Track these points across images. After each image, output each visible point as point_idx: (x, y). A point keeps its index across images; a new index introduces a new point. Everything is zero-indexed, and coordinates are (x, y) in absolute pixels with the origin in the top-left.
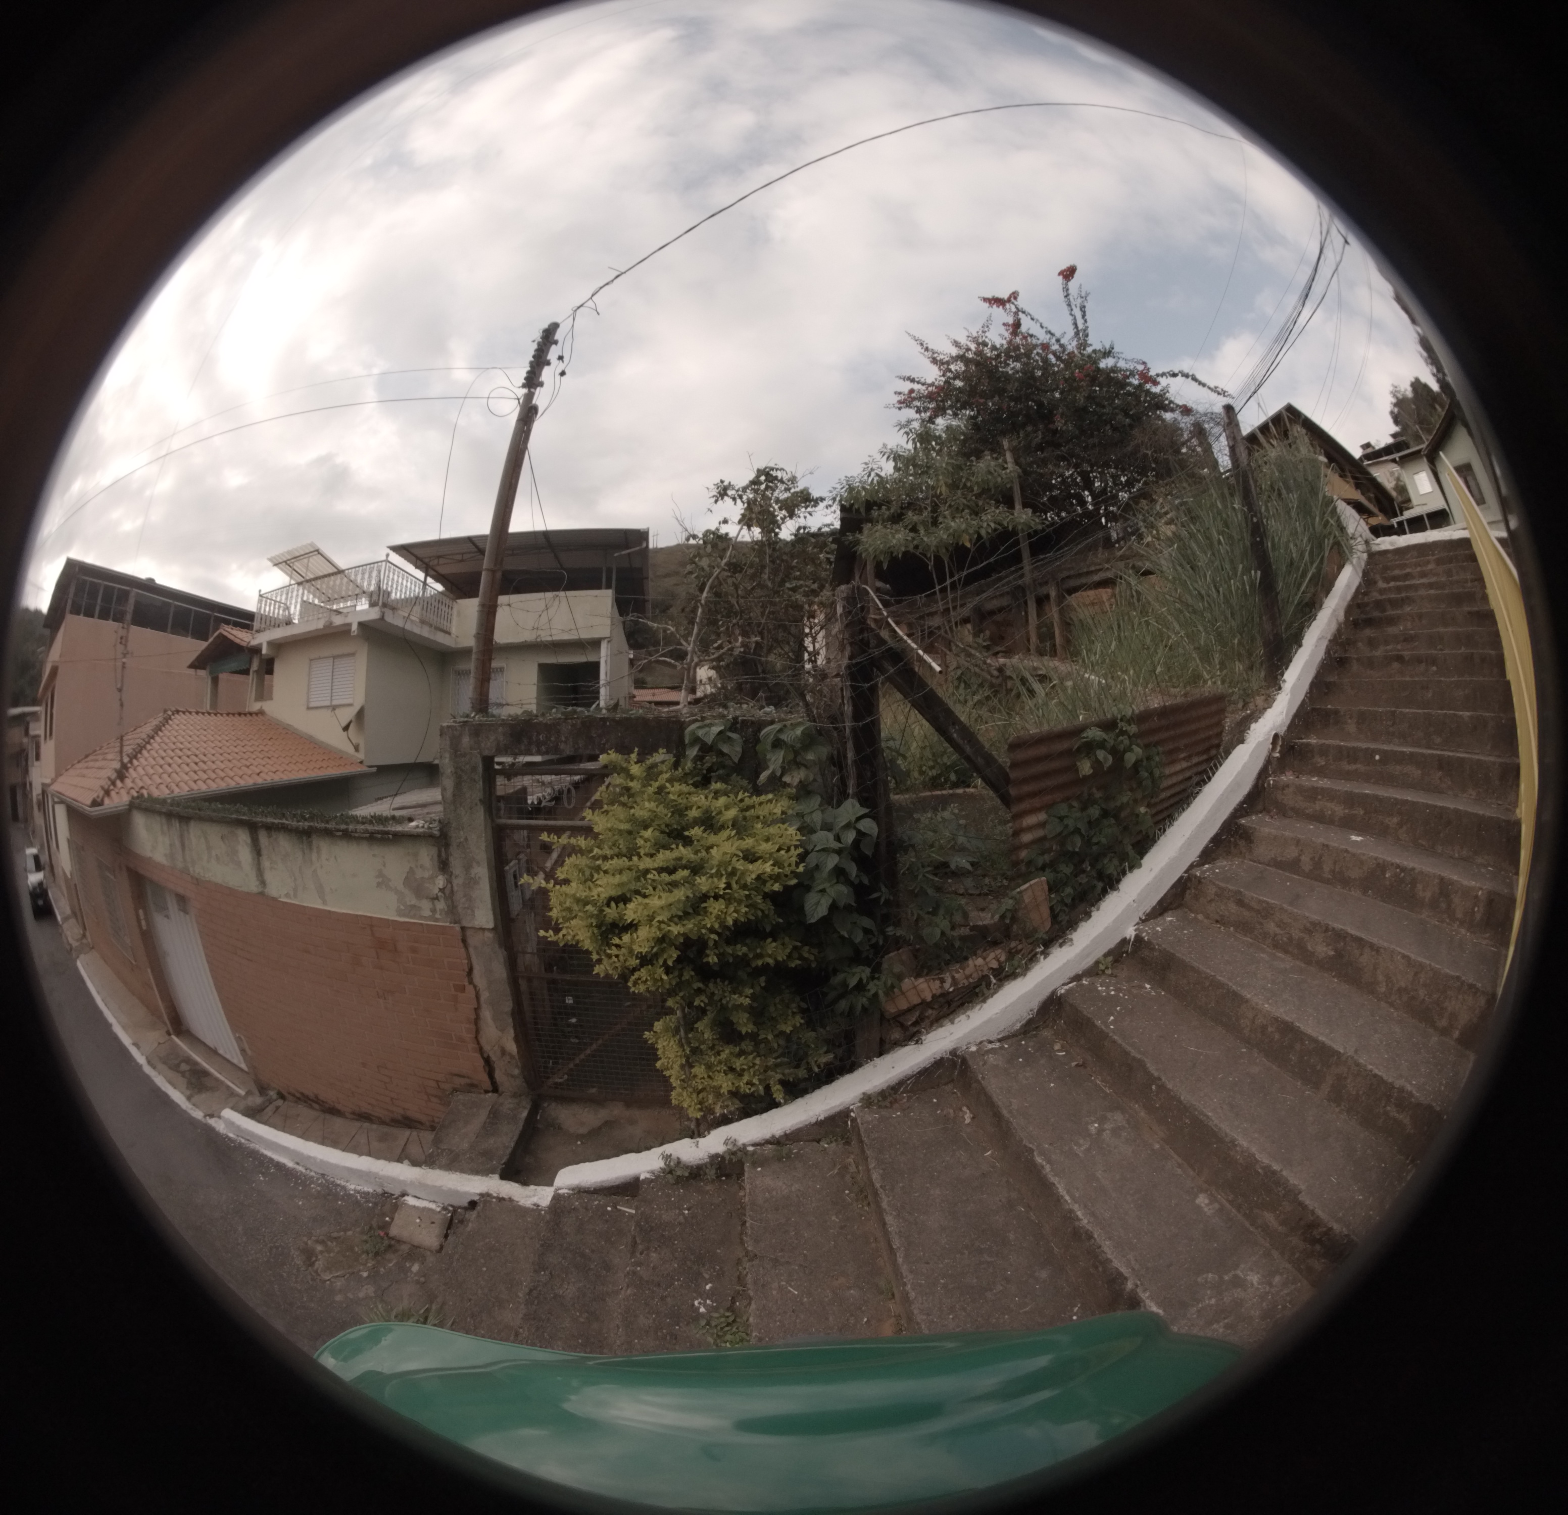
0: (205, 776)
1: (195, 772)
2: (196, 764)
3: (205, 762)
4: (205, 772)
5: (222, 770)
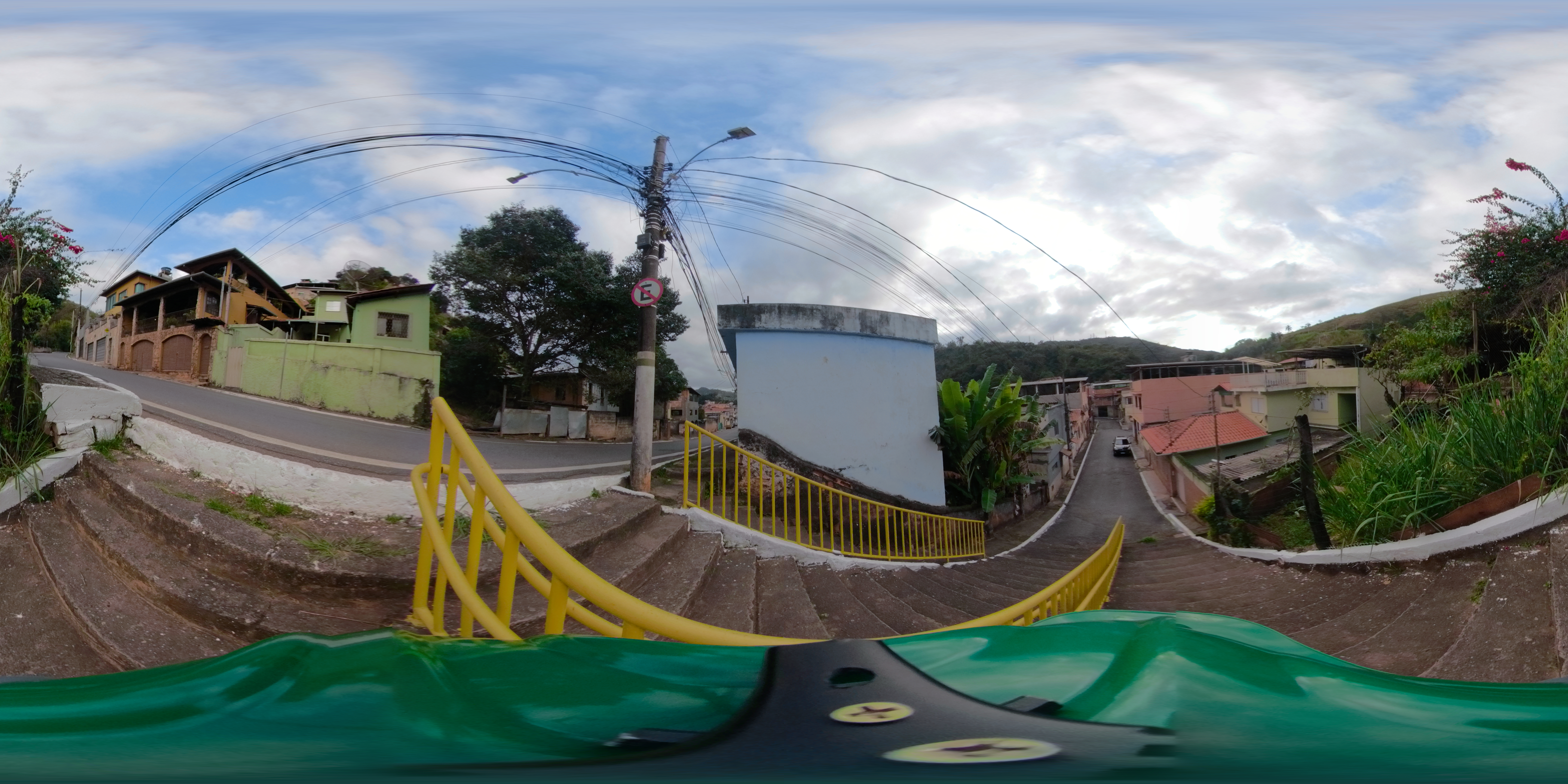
0: (1203, 443)
1: (1199, 441)
2: (1201, 438)
3: (1204, 437)
4: (1203, 441)
5: (1210, 440)
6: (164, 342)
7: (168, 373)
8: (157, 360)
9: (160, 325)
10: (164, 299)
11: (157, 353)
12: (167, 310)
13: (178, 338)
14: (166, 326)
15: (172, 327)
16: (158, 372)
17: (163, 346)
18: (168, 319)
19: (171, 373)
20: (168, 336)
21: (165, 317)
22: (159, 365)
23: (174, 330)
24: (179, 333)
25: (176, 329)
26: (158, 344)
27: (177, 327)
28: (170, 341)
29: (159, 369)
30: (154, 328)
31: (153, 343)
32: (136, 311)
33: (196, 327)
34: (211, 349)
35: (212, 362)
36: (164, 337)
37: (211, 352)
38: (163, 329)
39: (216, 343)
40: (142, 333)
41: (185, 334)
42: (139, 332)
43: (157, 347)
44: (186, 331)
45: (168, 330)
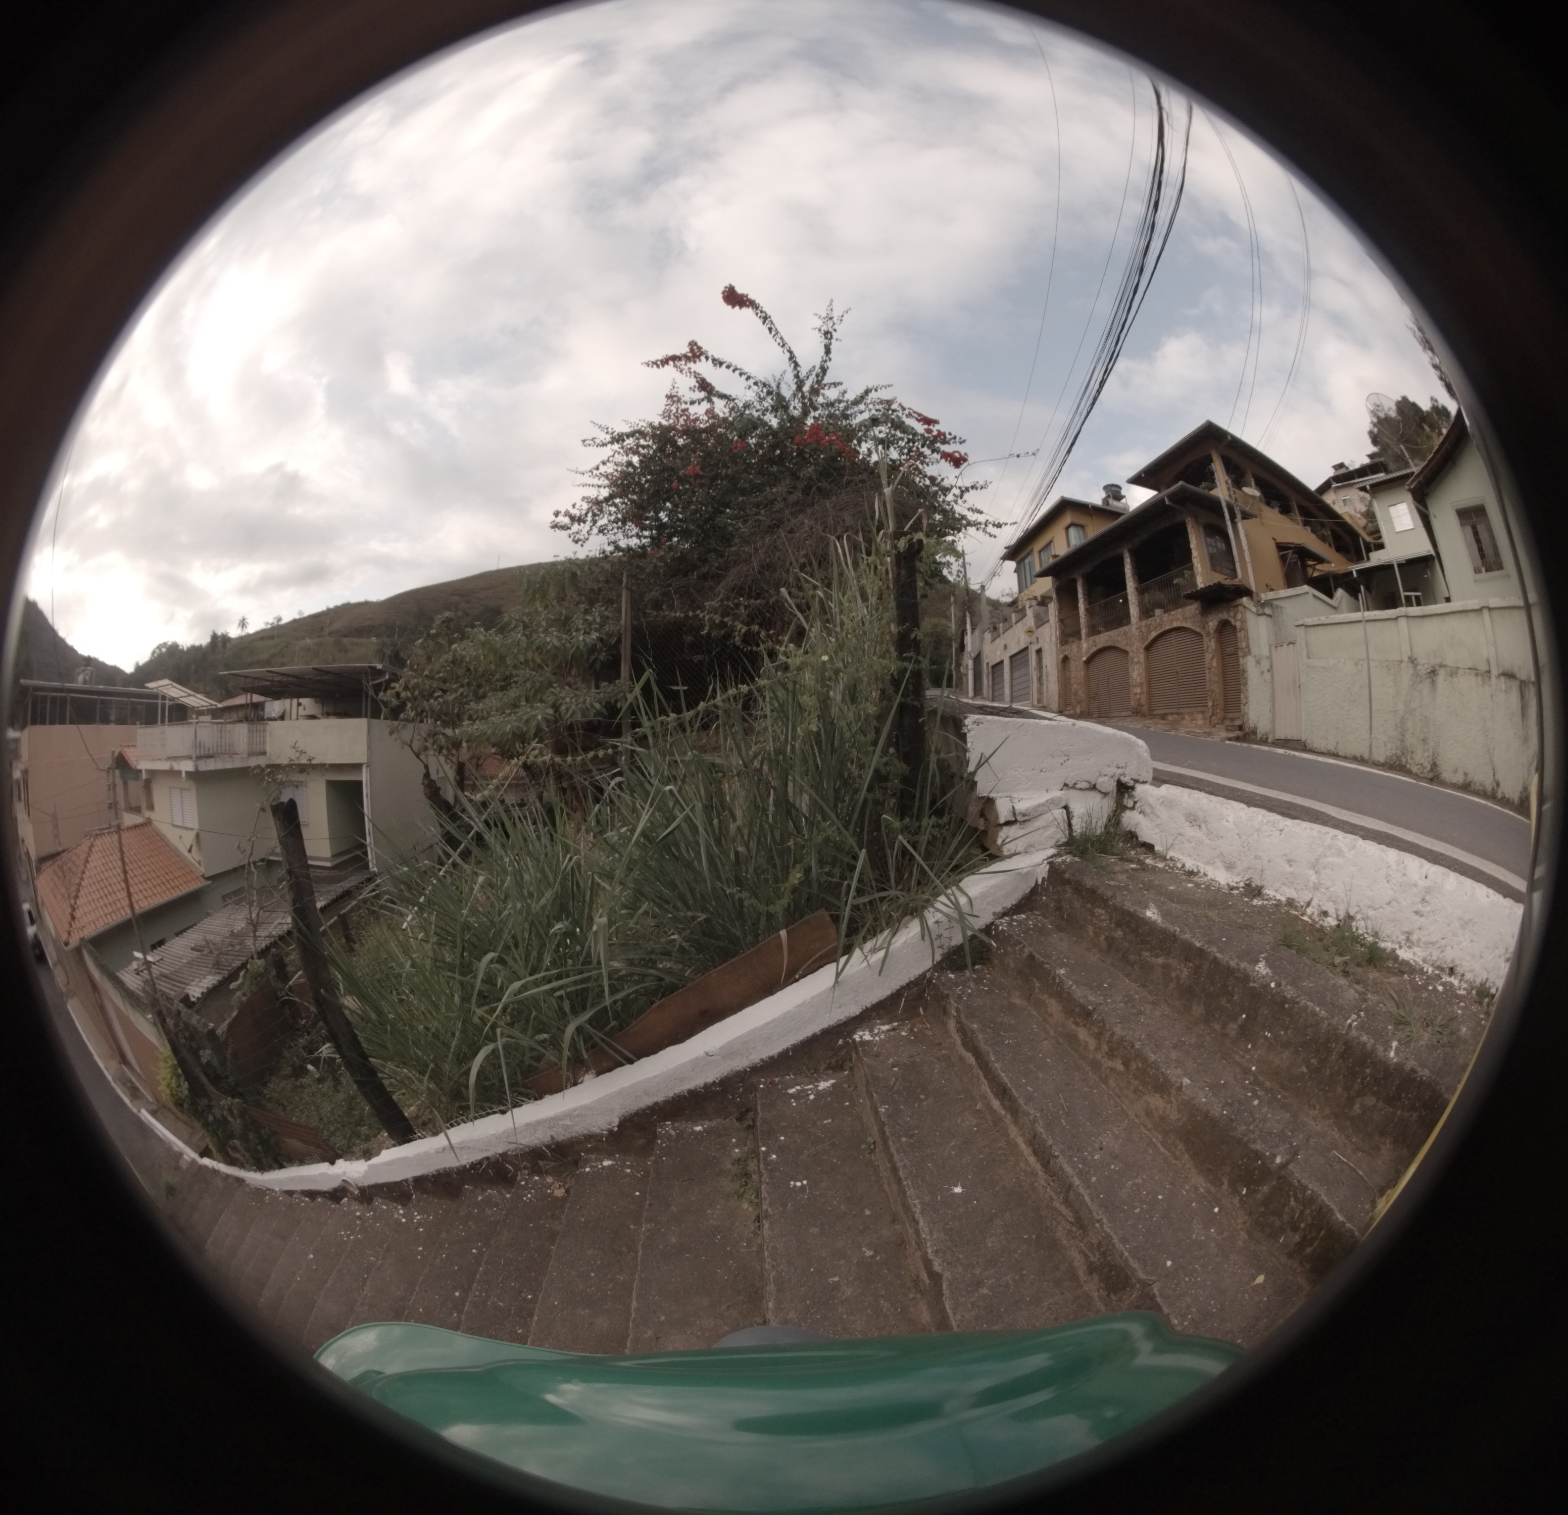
0: (111, 910)
1: (106, 905)
2: (106, 896)
3: (110, 894)
4: (110, 904)
5: (119, 900)
6: (1148, 648)
7: (1163, 717)
8: (1138, 690)
9: (1134, 610)
10: (1132, 552)
11: (1137, 673)
12: (1141, 577)
13: (1173, 635)
14: (1146, 612)
15: (1158, 612)
16: (1144, 716)
17: (1147, 657)
18: (1146, 595)
19: (1170, 718)
20: (1154, 634)
21: (1141, 592)
22: (1144, 700)
23: (1165, 620)
24: (1175, 625)
25: (1166, 617)
26: (1137, 654)
27: (1168, 610)
28: (1160, 644)
29: (1145, 709)
30: (1123, 619)
31: (1126, 653)
32: (1083, 586)
33: (1202, 607)
34: (1240, 654)
35: (1246, 684)
36: (1147, 638)
37: (1241, 659)
38: (1141, 619)
39: (1247, 638)
40: (1100, 633)
41: (1184, 625)
42: (1094, 631)
43: (1136, 660)
44: (1185, 619)
45: (1150, 620)
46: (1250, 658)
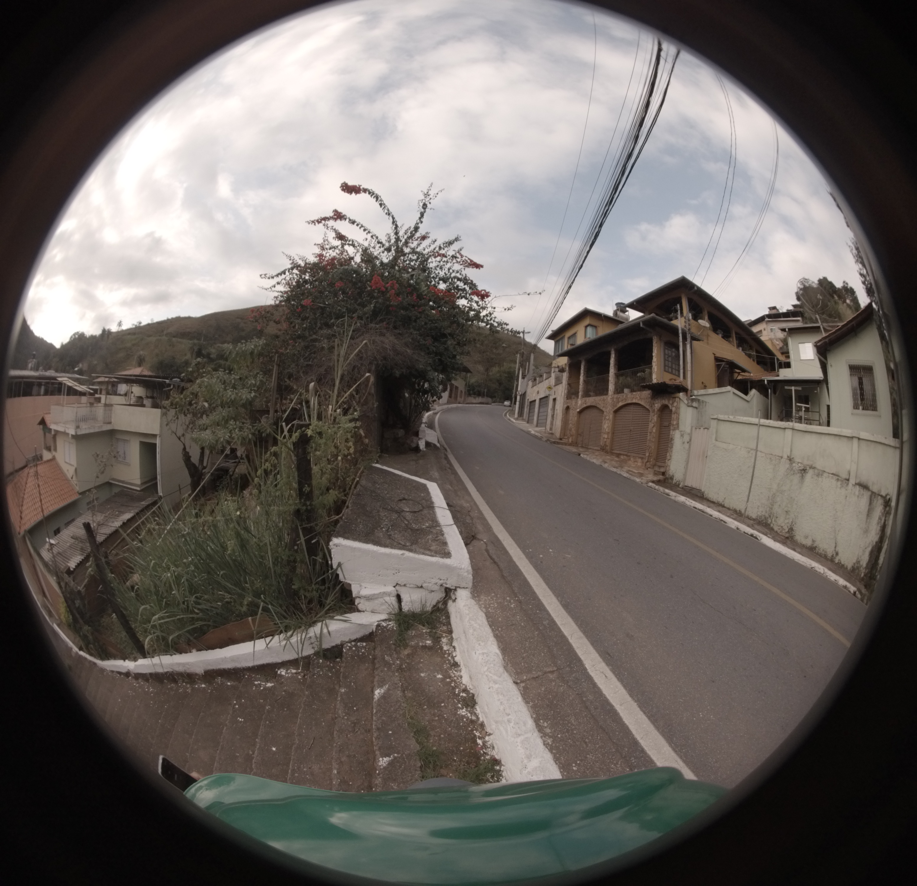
6: (616, 412)
7: (618, 455)
8: (606, 436)
9: (611, 387)
10: (617, 351)
11: (607, 426)
12: (620, 367)
13: (632, 408)
14: (619, 390)
15: (626, 391)
16: (607, 452)
17: (615, 417)
18: (621, 378)
19: (622, 457)
20: (621, 404)
21: (617, 376)
22: (608, 443)
23: (629, 397)
24: (634, 401)
25: (630, 395)
26: (609, 414)
27: (632, 391)
28: (623, 411)
29: (608, 448)
30: (604, 391)
31: (602, 412)
32: (584, 366)
33: (653, 394)
34: (672, 428)
35: (672, 447)
36: (616, 406)
37: (671, 431)
38: (614, 394)
39: (678, 419)
40: (590, 396)
41: (640, 402)
42: (587, 394)
43: (607, 417)
44: (641, 399)
45: (620, 395)
46: (677, 431)
